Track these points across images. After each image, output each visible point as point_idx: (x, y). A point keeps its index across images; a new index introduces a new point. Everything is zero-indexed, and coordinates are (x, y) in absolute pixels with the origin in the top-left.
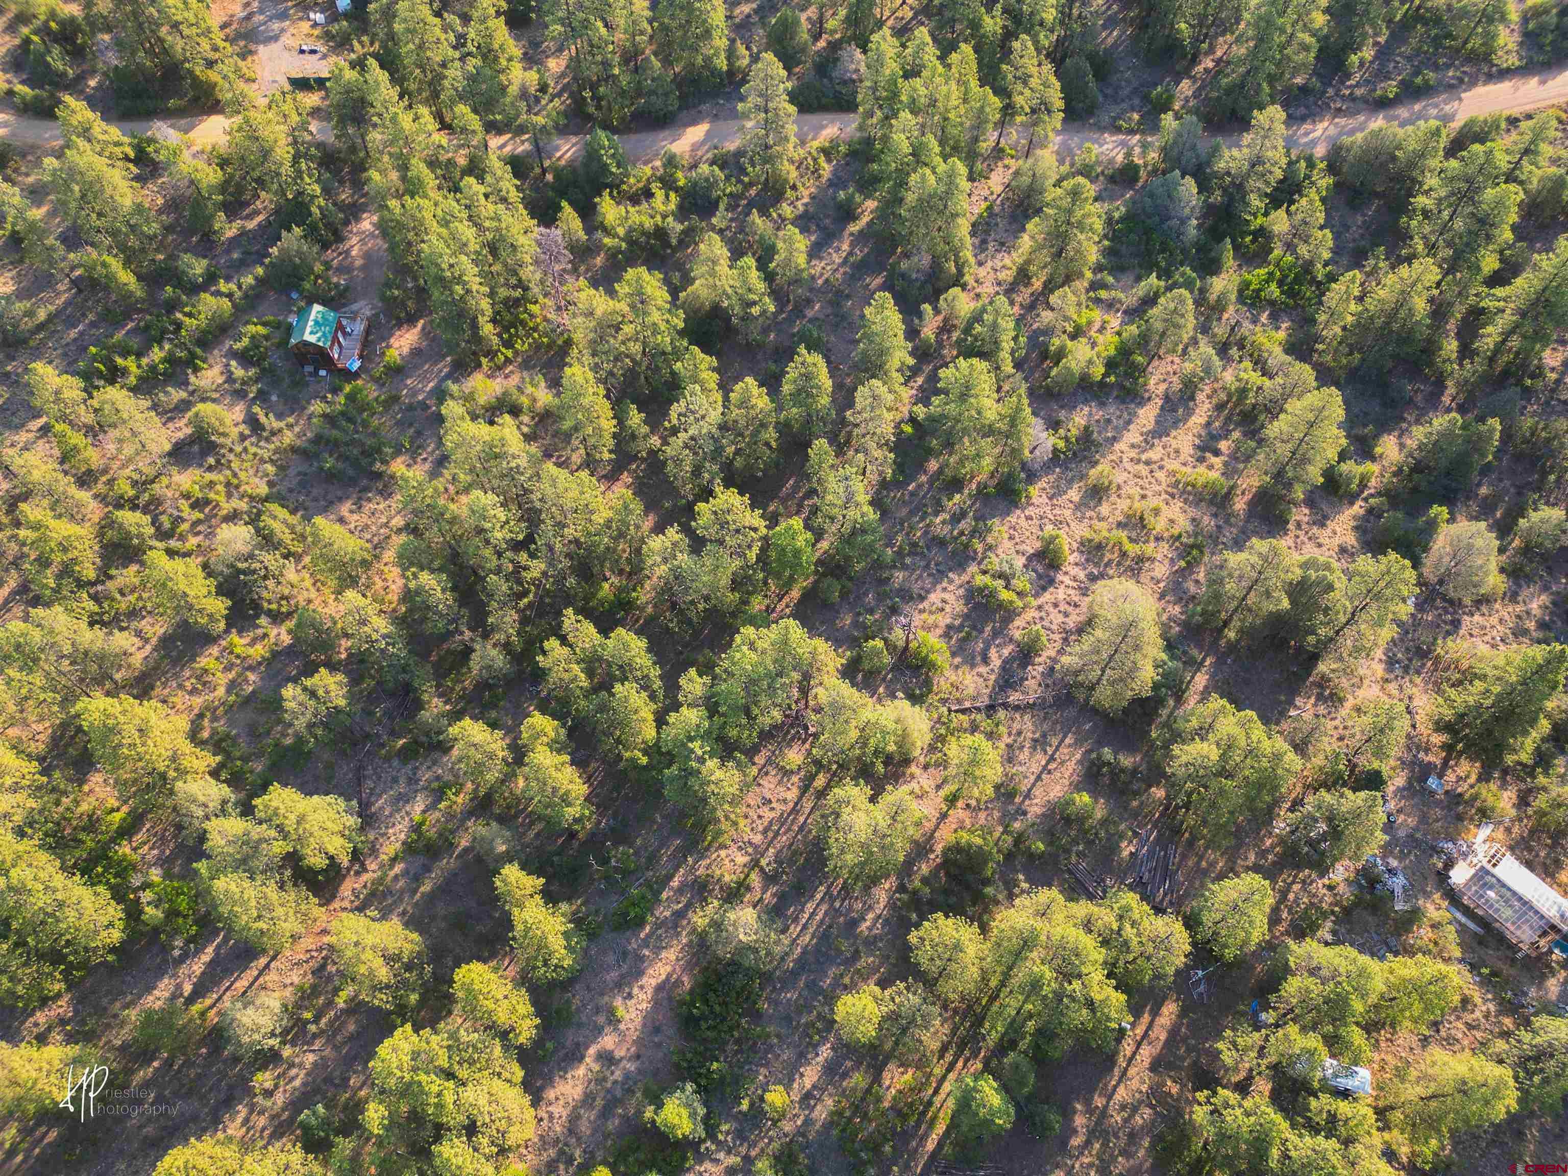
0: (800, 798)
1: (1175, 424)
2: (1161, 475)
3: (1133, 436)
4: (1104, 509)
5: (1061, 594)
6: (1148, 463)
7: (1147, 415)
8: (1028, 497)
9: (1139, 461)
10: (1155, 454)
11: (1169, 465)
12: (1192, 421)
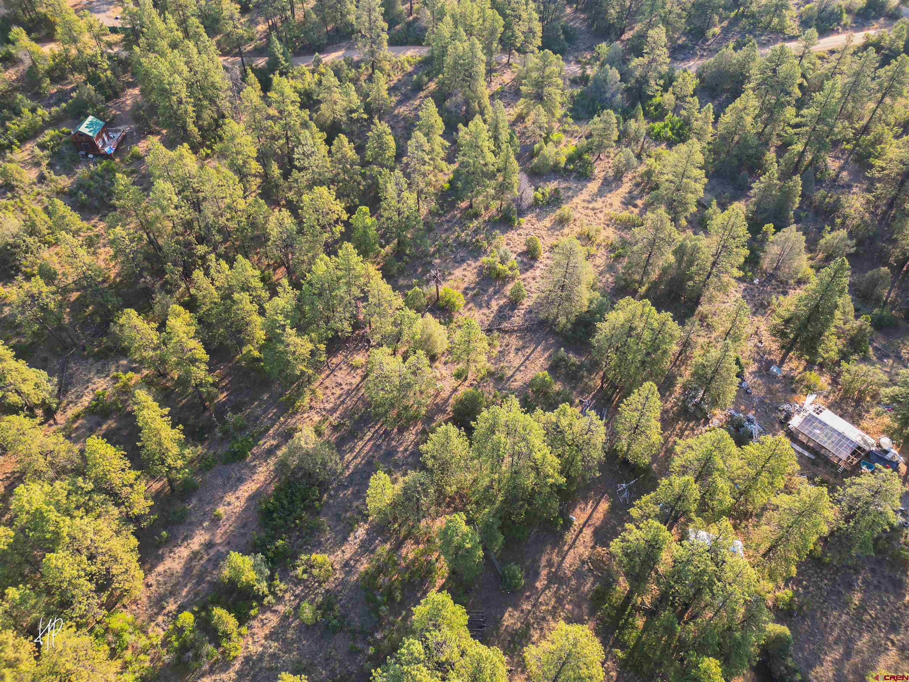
0: (360, 382)
1: (610, 191)
2: (601, 215)
3: (585, 195)
4: (566, 230)
5: (538, 273)
6: (593, 209)
7: (593, 186)
8: (519, 224)
9: (587, 208)
10: (598, 204)
11: (606, 211)
12: (620, 190)
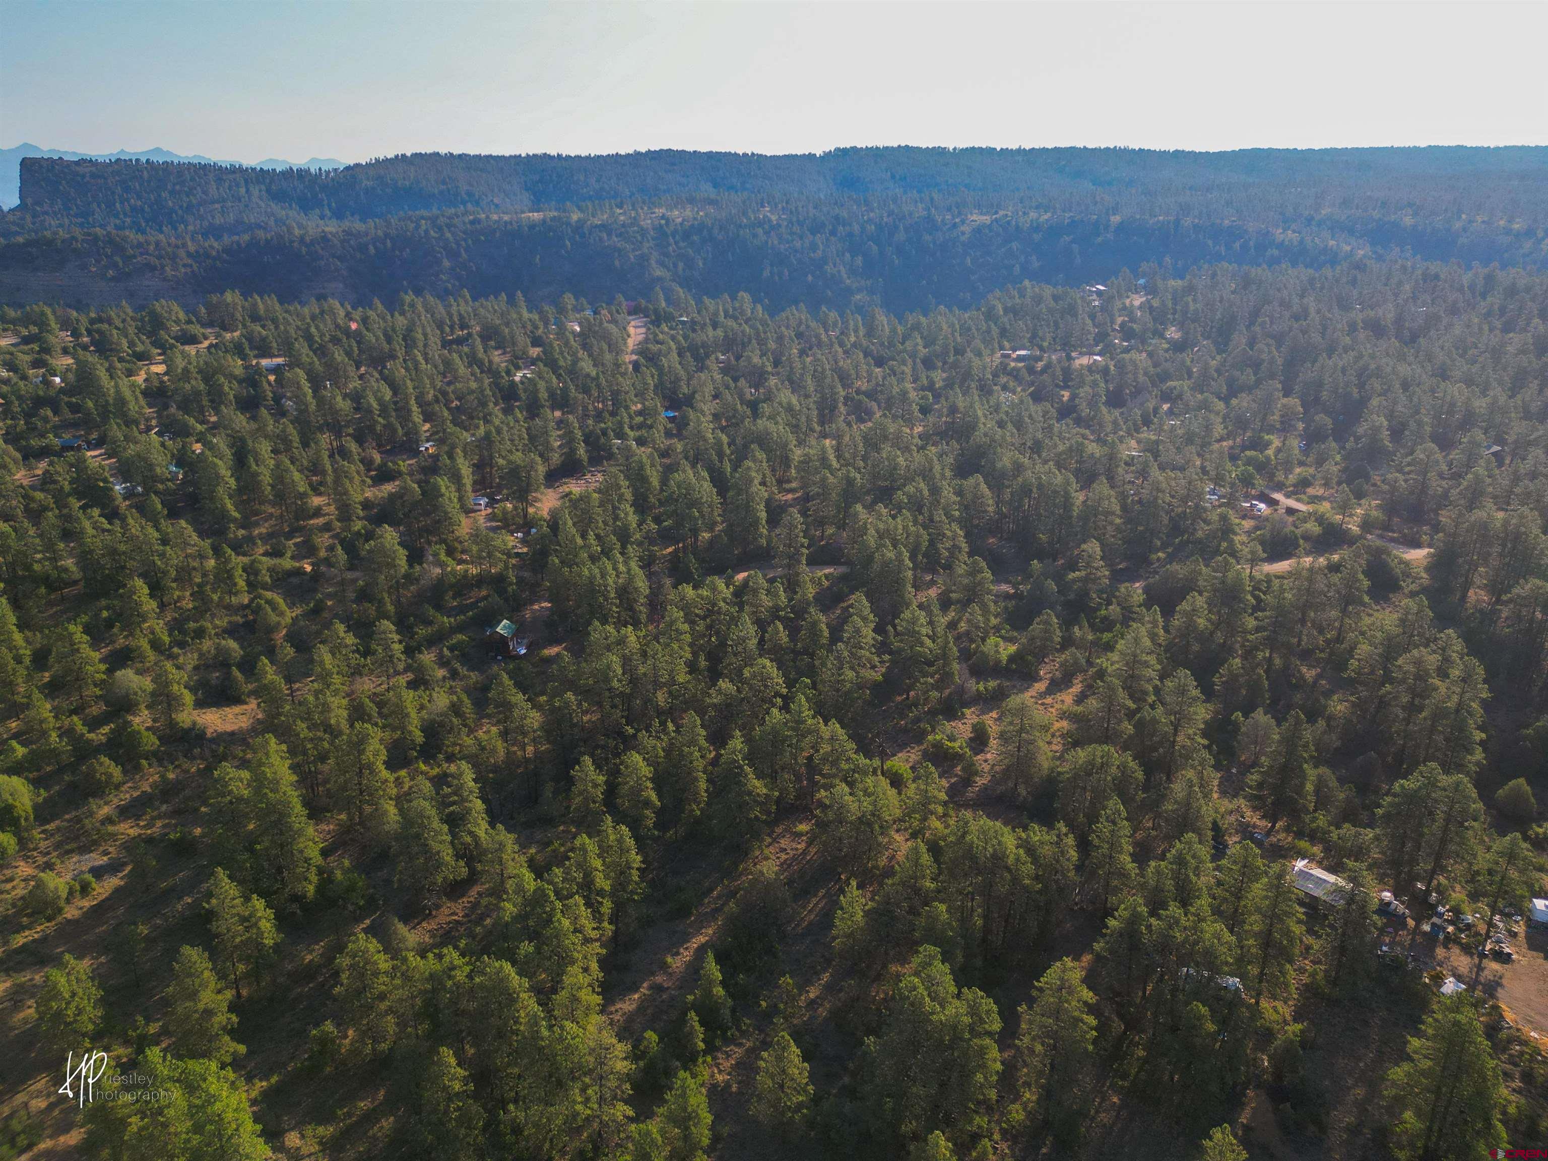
0: (807, 847)
1: (1060, 691)
2: (1053, 710)
3: (1032, 692)
5: (989, 756)
6: (1043, 704)
7: (1041, 686)
8: (963, 714)
9: (1036, 703)
10: (1049, 700)
11: (1057, 706)
12: (1071, 690)
